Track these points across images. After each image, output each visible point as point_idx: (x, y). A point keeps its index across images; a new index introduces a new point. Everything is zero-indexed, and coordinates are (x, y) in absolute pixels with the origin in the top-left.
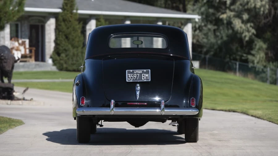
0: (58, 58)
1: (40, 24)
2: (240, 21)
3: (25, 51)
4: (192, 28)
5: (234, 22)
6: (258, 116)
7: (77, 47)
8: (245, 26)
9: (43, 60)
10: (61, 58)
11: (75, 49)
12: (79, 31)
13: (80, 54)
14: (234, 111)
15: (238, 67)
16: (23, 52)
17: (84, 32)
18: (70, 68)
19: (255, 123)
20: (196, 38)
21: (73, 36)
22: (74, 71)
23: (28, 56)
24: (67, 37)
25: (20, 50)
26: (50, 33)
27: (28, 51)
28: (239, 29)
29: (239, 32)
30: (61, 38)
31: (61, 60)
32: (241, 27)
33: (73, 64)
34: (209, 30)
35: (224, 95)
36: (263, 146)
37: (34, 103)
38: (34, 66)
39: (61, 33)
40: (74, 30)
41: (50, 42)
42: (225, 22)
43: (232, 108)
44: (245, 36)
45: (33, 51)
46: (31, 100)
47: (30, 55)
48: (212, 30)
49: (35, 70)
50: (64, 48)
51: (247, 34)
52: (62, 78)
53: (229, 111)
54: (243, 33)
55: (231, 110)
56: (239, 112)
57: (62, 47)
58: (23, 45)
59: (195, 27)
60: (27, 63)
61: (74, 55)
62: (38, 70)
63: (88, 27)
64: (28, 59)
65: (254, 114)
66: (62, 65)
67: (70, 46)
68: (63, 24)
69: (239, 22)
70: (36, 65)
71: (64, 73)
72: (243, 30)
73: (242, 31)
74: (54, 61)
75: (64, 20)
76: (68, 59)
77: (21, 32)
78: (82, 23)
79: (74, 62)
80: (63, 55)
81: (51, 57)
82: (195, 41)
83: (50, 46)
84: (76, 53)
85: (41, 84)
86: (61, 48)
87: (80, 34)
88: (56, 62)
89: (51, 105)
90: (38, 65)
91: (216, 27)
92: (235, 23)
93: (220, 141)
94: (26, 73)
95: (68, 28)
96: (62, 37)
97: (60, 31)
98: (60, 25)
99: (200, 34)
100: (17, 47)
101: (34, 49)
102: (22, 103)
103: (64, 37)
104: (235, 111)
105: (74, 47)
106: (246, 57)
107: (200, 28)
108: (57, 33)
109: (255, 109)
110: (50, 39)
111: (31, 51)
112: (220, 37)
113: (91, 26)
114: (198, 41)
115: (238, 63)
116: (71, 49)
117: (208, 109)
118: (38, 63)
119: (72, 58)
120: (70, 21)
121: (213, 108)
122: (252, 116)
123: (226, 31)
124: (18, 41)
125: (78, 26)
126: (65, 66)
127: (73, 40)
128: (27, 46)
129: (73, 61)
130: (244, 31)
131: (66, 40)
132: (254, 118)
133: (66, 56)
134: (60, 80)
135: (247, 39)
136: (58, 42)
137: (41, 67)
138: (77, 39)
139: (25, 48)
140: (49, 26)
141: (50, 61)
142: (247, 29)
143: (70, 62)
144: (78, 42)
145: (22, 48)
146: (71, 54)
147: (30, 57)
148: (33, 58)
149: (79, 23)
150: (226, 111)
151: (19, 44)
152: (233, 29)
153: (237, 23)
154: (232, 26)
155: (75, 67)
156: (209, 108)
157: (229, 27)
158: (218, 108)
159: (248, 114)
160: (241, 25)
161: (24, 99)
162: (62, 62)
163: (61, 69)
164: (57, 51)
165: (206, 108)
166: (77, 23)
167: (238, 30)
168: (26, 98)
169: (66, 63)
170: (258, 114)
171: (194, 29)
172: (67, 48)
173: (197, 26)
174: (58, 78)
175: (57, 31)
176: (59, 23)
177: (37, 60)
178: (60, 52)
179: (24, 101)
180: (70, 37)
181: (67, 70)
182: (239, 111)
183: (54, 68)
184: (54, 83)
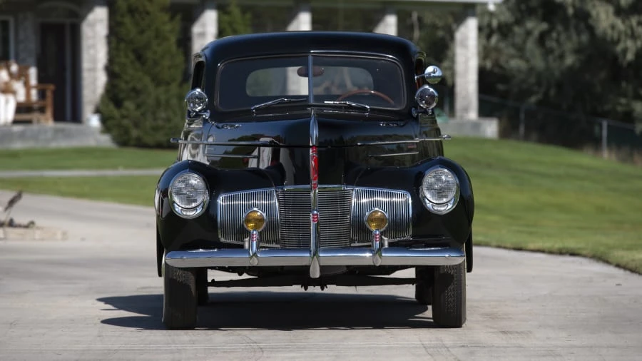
0: (116, 113)
1: (68, 21)
2: (611, 9)
3: (28, 94)
4: (480, 29)
5: (594, 13)
6: (632, 265)
7: (168, 84)
8: (623, 22)
9: (76, 117)
10: (124, 112)
11: (162, 89)
12: (173, 39)
13: (174, 101)
14: (573, 254)
15: (605, 133)
16: (22, 97)
17: (185, 41)
18: (149, 140)
19: (619, 285)
20: (494, 55)
21: (155, 53)
22: (159, 146)
23: (36, 106)
24: (139, 57)
25: (14, 93)
26: (94, 46)
27: (34, 94)
28: (609, 31)
29: (609, 38)
30: (123, 60)
31: (124, 117)
32: (613, 27)
33: (156, 129)
34: (529, 33)
35: (562, 208)
36: (614, 347)
37: (38, 234)
38: (49, 135)
39: (122, 45)
40: (159, 35)
41: (93, 70)
42: (570, 11)
43: (571, 244)
44: (625, 51)
45: (49, 94)
46: (30, 225)
47: (42, 103)
48: (536, 33)
49: (54, 145)
50: (131, 85)
51: (630, 43)
52: (127, 167)
53: (561, 253)
54: (618, 41)
55: (564, 251)
56: (584, 256)
57: (127, 82)
58: (23, 78)
59: (489, 25)
60: (34, 127)
61: (158, 103)
62: (63, 144)
63: (196, 29)
64: (35, 116)
65: (623, 262)
66: (126, 131)
67: (147, 80)
68: (127, 20)
69: (607, 13)
70: (57, 131)
71: (132, 153)
72: (620, 33)
73: (616, 36)
74: (104, 120)
75: (132, 11)
76: (143, 115)
77: (17, 42)
78: (178, 17)
79: (160, 123)
80: (129, 105)
81: (97, 111)
82: (489, 64)
83: (95, 80)
84: (163, 98)
85: (69, 181)
86: (123, 85)
87: (174, 48)
88: (110, 123)
89: (83, 239)
90: (62, 130)
91: (544, 26)
92: (598, 14)
93: (504, 332)
94: (28, 153)
95: (142, 32)
96: (127, 56)
97: (120, 40)
98: (120, 24)
99: (502, 45)
100: (6, 83)
101: (50, 88)
102: (5, 233)
103: (132, 56)
104: (576, 252)
105: (158, 81)
106: (628, 105)
107: (504, 30)
108: (114, 45)
109: (630, 248)
110: (94, 61)
111: (42, 94)
112: (557, 53)
113: (204, 25)
114: (497, 64)
115: (605, 124)
116: (151, 87)
117: (505, 248)
118: (61, 125)
119: (154, 113)
120: (148, 13)
121: (519, 246)
122: (618, 266)
123: (575, 37)
124: (8, 68)
125: (168, 27)
126: (135, 133)
127: (156, 63)
128: (33, 81)
129: (155, 119)
130: (623, 37)
131: (138, 65)
132: (620, 272)
133: (138, 106)
134: (122, 172)
135: (630, 56)
136: (117, 69)
137: (68, 135)
138: (166, 63)
139: (27, 85)
140: (93, 25)
141: (94, 121)
142: (629, 32)
143: (149, 123)
144: (170, 68)
145: (19, 86)
146: (151, 101)
147: (42, 110)
148: (49, 113)
149: (172, 18)
150: (551, 252)
151: (11, 75)
152: (591, 29)
153: (603, 16)
154: (591, 22)
155: (160, 137)
156: (508, 245)
157: (582, 26)
158: (532, 246)
159: (607, 262)
160: (613, 19)
161: (11, 224)
162: (125, 122)
163: (124, 141)
164: (113, 95)
165: (500, 244)
166: (166, 17)
167: (605, 33)
168: (17, 220)
169: (136, 125)
170: (633, 260)
171: (486, 31)
172: (139, 86)
173: (495, 23)
174: (115, 167)
175: (114, 39)
176: (119, 19)
177: (58, 117)
178: (122, 95)
179: (10, 230)
180: (149, 55)
181: (141, 145)
182: (584, 252)
183: (106, 141)
184: (104, 178)
